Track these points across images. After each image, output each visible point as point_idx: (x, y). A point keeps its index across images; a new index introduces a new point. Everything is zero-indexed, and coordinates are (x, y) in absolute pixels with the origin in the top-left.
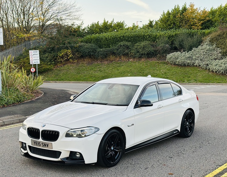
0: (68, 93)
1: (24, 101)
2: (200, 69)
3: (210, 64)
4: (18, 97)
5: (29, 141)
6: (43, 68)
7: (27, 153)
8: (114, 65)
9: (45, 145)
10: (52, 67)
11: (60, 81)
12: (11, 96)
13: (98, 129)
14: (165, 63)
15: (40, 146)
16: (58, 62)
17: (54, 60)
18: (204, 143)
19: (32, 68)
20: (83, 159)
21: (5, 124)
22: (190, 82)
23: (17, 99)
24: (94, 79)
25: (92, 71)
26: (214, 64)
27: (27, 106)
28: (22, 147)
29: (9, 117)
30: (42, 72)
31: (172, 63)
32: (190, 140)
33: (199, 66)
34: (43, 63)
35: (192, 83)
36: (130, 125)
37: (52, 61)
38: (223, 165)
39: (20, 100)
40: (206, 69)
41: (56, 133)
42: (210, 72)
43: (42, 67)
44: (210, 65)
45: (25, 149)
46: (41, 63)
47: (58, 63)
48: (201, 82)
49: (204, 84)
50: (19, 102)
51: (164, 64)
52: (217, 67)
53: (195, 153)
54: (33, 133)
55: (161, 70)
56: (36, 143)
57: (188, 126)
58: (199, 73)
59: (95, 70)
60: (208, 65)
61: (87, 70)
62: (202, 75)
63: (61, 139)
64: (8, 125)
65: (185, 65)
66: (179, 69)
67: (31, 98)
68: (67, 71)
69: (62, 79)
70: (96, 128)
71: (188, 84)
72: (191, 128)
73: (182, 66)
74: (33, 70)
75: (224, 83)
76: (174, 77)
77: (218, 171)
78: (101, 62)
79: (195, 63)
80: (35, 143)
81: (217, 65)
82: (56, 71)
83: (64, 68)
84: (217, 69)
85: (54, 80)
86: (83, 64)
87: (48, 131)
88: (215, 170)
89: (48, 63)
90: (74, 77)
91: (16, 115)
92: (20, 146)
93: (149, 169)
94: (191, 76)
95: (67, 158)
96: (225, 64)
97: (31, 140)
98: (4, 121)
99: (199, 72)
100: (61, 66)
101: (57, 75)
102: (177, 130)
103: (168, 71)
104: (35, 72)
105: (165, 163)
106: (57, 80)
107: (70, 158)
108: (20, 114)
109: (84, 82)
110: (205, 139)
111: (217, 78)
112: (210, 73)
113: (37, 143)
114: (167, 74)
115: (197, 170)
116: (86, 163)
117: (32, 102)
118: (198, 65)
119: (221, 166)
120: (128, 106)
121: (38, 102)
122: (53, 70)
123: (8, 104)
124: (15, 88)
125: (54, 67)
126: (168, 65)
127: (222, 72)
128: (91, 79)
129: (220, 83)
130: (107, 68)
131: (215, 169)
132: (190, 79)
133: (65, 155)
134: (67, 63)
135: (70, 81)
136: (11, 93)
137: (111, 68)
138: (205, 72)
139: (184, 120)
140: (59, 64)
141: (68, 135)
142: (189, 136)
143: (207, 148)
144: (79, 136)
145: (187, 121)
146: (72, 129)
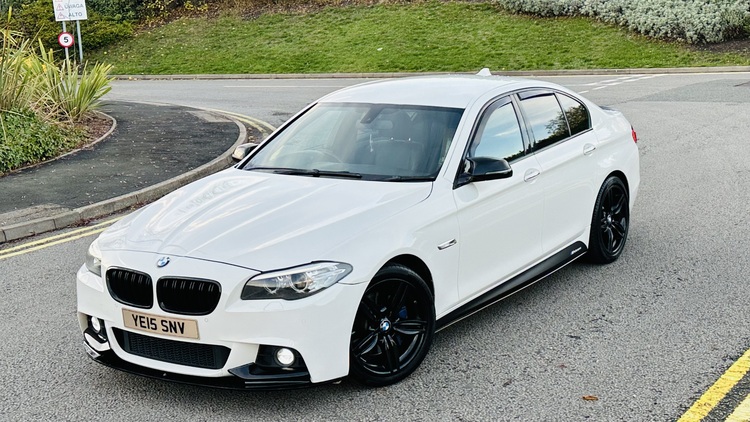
0: (197, 119)
1: (57, 155)
2: (599, 24)
3: (628, 8)
4: (37, 142)
5: (114, 313)
6: (100, 32)
7: (111, 351)
8: (329, 19)
9: (173, 327)
10: (128, 28)
11: (158, 73)
12: (14, 140)
13: (348, 268)
14: (489, 9)
15: (156, 329)
16: (148, 12)
17: (132, 6)
18: (665, 280)
19: (62, 33)
20: (306, 369)
21: (8, 239)
22: (571, 68)
23: (35, 148)
24: (269, 63)
25: (260, 40)
26: (640, 8)
27: (72, 170)
28: (90, 330)
29: (17, 213)
30: (96, 47)
31: (511, 6)
32: (621, 271)
33: (596, 14)
34: (96, 15)
35: (578, 68)
36: (446, 243)
37: (128, 11)
38: (742, 354)
39: (46, 152)
40: (617, 23)
41: (211, 289)
42: (627, 32)
43: (94, 31)
44: (629, 11)
45: (101, 336)
46: (90, 15)
47: (147, 14)
48: (603, 65)
49: (614, 73)
50: (41, 158)
51: (487, 12)
52: (650, 18)
53: (647, 318)
54: (127, 286)
55: (480, 32)
56: (141, 322)
57: (610, 226)
58: (595, 37)
59: (271, 34)
60: (620, 10)
61: (244, 38)
62: (604, 44)
63: (226, 307)
64: (20, 240)
65: (551, 14)
66: (533, 27)
67: (78, 140)
68: (177, 41)
69: (166, 69)
70: (342, 264)
71: (564, 73)
72: (620, 233)
73: (542, 16)
74: (66, 40)
75: (672, 65)
76: (519, 53)
77: (732, 378)
78: (287, 8)
79: (581, 7)
80: (136, 320)
81: (648, 9)
82: (142, 42)
83: (168, 33)
84: (648, 22)
85: (139, 72)
86: (228, 15)
87: (179, 281)
88: (722, 376)
89: (113, 14)
90: (202, 59)
91: (40, 207)
92: (83, 327)
93: (516, 383)
94: (573, 47)
95: (251, 368)
96: (672, 7)
97: (123, 309)
98: (4, 228)
99: (595, 32)
100: (158, 26)
101: (148, 55)
102: (580, 244)
103: (501, 34)
104: (75, 46)
105: (563, 360)
106: (150, 71)
107: (261, 368)
108: (51, 201)
109: (236, 76)
110: (666, 267)
111: (651, 50)
112: (629, 37)
113: (145, 320)
114: (498, 44)
115: (666, 378)
116: (315, 379)
117: (83, 155)
118: (591, 13)
119: (737, 358)
120: (434, 180)
121: (103, 156)
122: (132, 38)
123: (7, 168)
124: (24, 111)
125: (136, 30)
126: (500, 14)
127: (667, 33)
128: (260, 67)
129: (660, 66)
130: (307, 28)
131: (723, 372)
132: (568, 56)
133: (241, 357)
134: (175, 16)
135: (191, 72)
136: (12, 126)
137: (322, 30)
138: (613, 34)
139: (600, 207)
140: (151, 18)
141: (250, 292)
142: (614, 259)
143: (679, 296)
144: (289, 294)
145: (608, 211)
146: (262, 273)
